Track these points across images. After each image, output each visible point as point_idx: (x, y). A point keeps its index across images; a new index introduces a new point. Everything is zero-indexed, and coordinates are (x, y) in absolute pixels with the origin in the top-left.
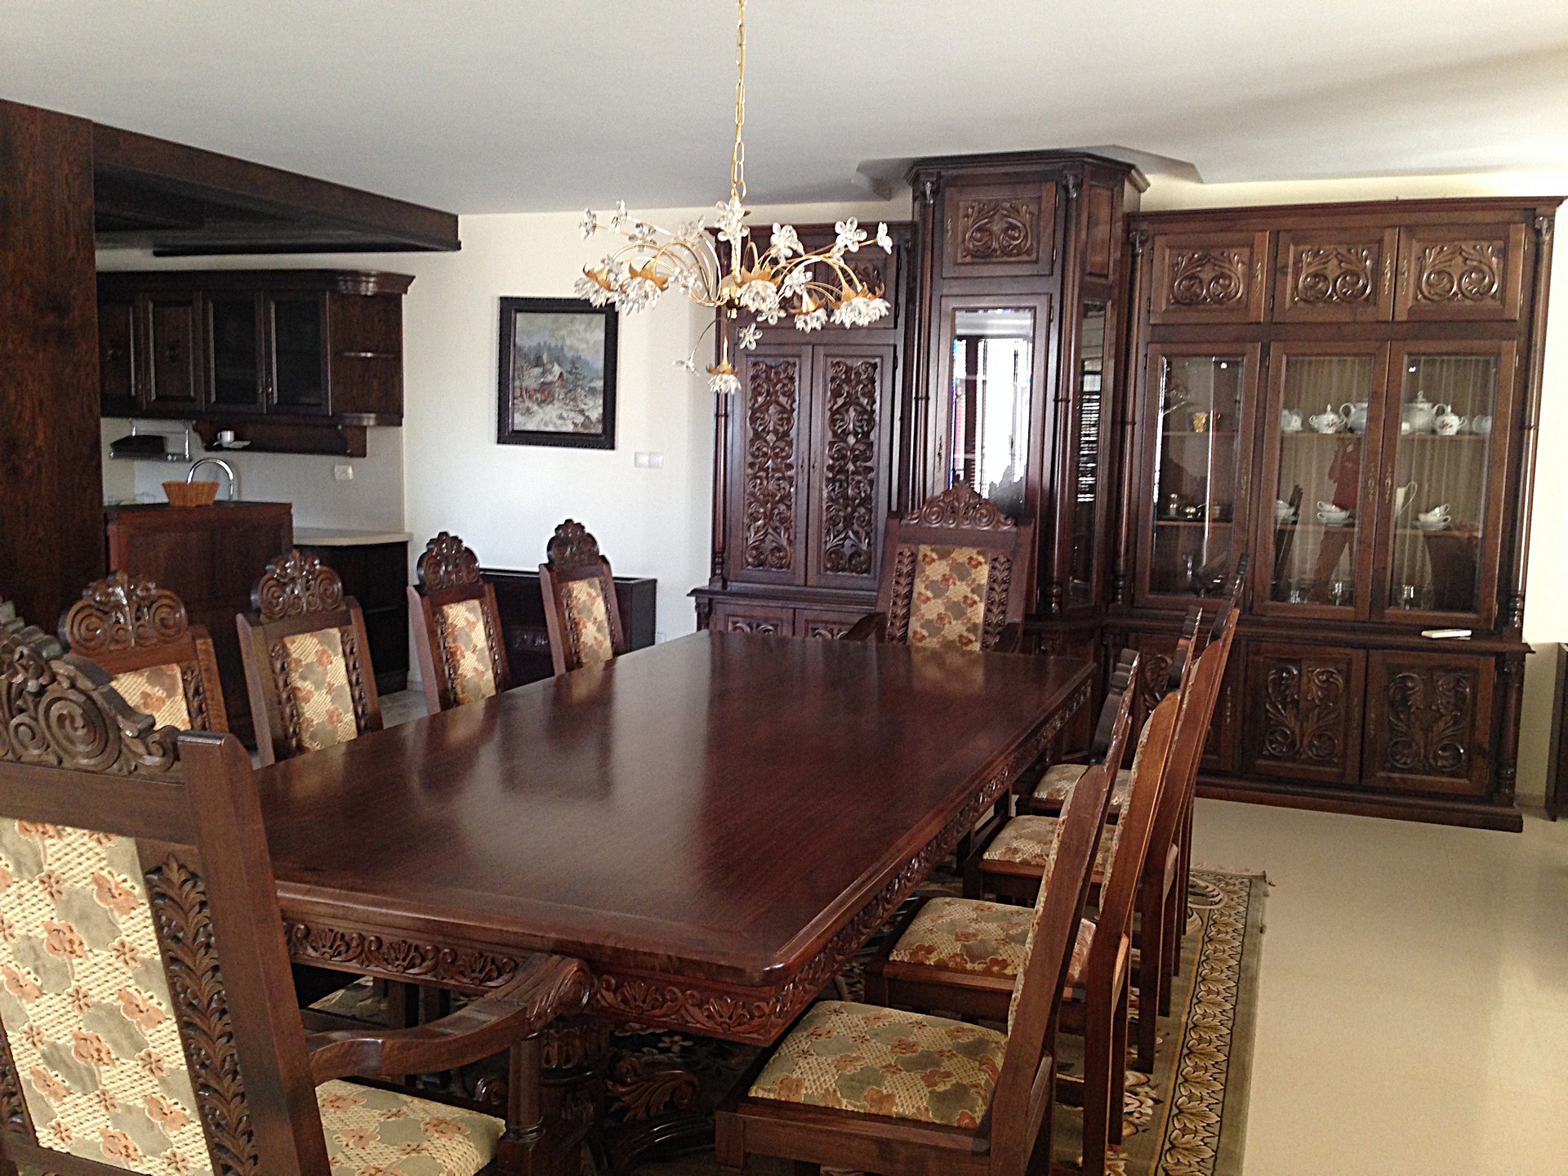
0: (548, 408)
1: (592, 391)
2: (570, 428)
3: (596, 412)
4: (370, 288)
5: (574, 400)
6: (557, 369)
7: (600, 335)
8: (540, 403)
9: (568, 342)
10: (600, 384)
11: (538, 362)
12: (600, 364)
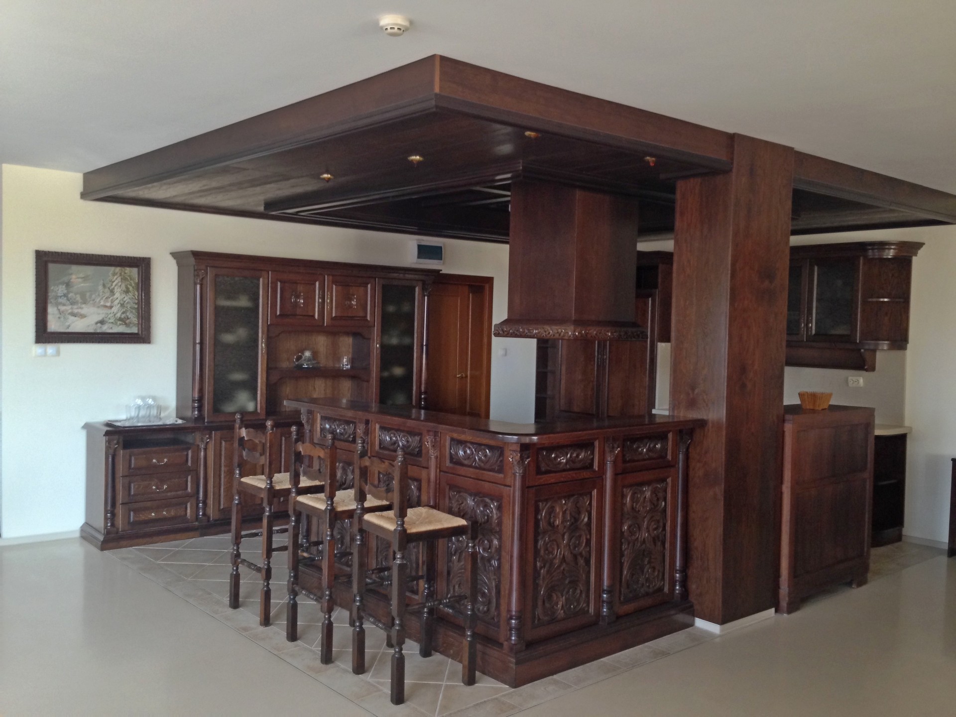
4: (890, 254)
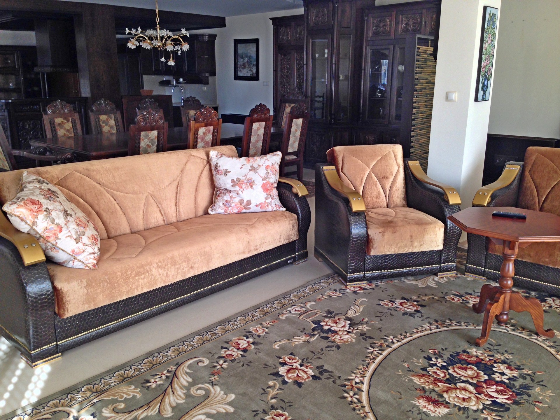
0: (245, 70)
1: (254, 65)
2: (249, 75)
3: (254, 71)
4: (206, 39)
5: (250, 67)
6: (246, 59)
7: (255, 49)
8: (243, 69)
9: (248, 51)
10: (255, 63)
11: (242, 57)
12: (255, 58)
